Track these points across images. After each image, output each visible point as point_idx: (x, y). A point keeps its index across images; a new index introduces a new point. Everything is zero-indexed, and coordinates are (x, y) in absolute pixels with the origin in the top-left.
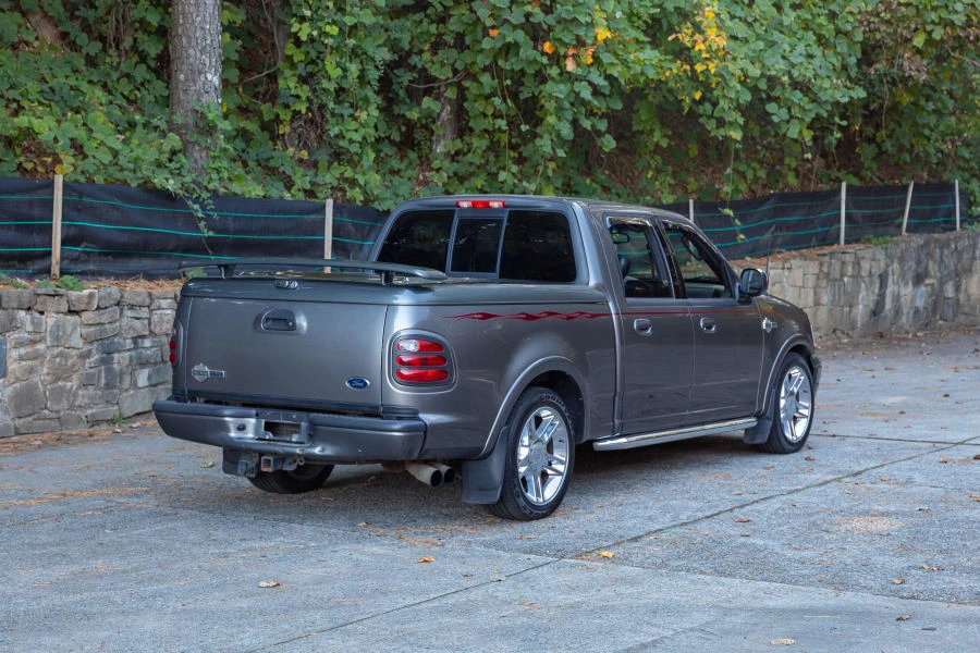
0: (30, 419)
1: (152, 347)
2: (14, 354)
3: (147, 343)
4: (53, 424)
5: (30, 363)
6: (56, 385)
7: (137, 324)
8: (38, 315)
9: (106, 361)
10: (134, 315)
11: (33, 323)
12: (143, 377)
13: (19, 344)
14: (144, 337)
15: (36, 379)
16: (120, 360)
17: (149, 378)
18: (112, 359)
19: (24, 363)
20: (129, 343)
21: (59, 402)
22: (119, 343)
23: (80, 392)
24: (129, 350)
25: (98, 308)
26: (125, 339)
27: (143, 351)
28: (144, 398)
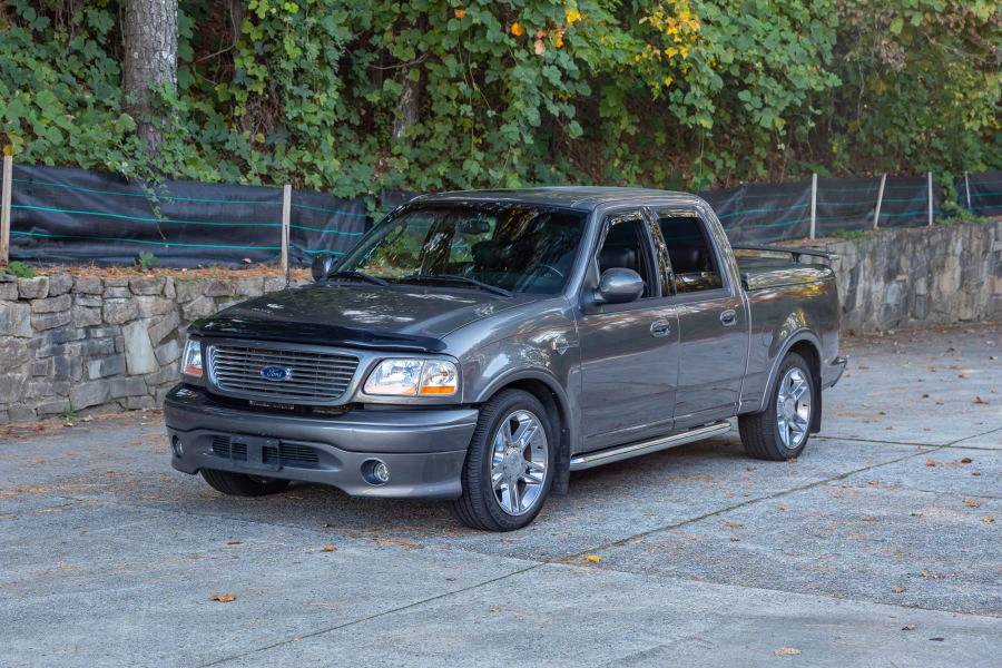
1: (105, 337)
3: (100, 333)
6: (5, 376)
7: (90, 313)
9: (57, 351)
10: (86, 303)
12: (95, 369)
14: (96, 327)
16: (72, 350)
17: (102, 369)
18: (63, 349)
20: (81, 334)
21: (8, 393)
22: (70, 332)
23: (30, 384)
24: (81, 340)
25: (49, 296)
26: (77, 328)
27: (95, 341)
28: (96, 390)
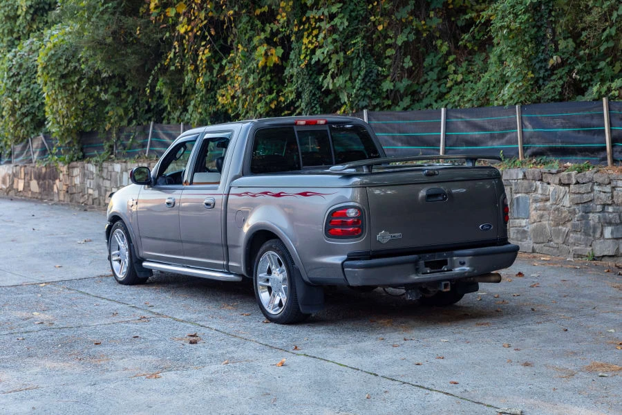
0: (543, 245)
1: (614, 212)
2: (534, 205)
3: (610, 209)
4: (555, 251)
5: (541, 212)
6: (557, 228)
7: (603, 195)
8: (545, 184)
9: (584, 217)
10: (600, 189)
11: (542, 189)
12: (608, 232)
13: (536, 201)
14: (609, 205)
15: (545, 223)
16: (594, 218)
17: (612, 233)
18: (588, 217)
19: (539, 212)
20: (599, 208)
21: (558, 238)
22: (592, 206)
23: (571, 235)
24: (600, 212)
25: (577, 183)
26: (597, 205)
27: (607, 214)
28: (609, 247)
